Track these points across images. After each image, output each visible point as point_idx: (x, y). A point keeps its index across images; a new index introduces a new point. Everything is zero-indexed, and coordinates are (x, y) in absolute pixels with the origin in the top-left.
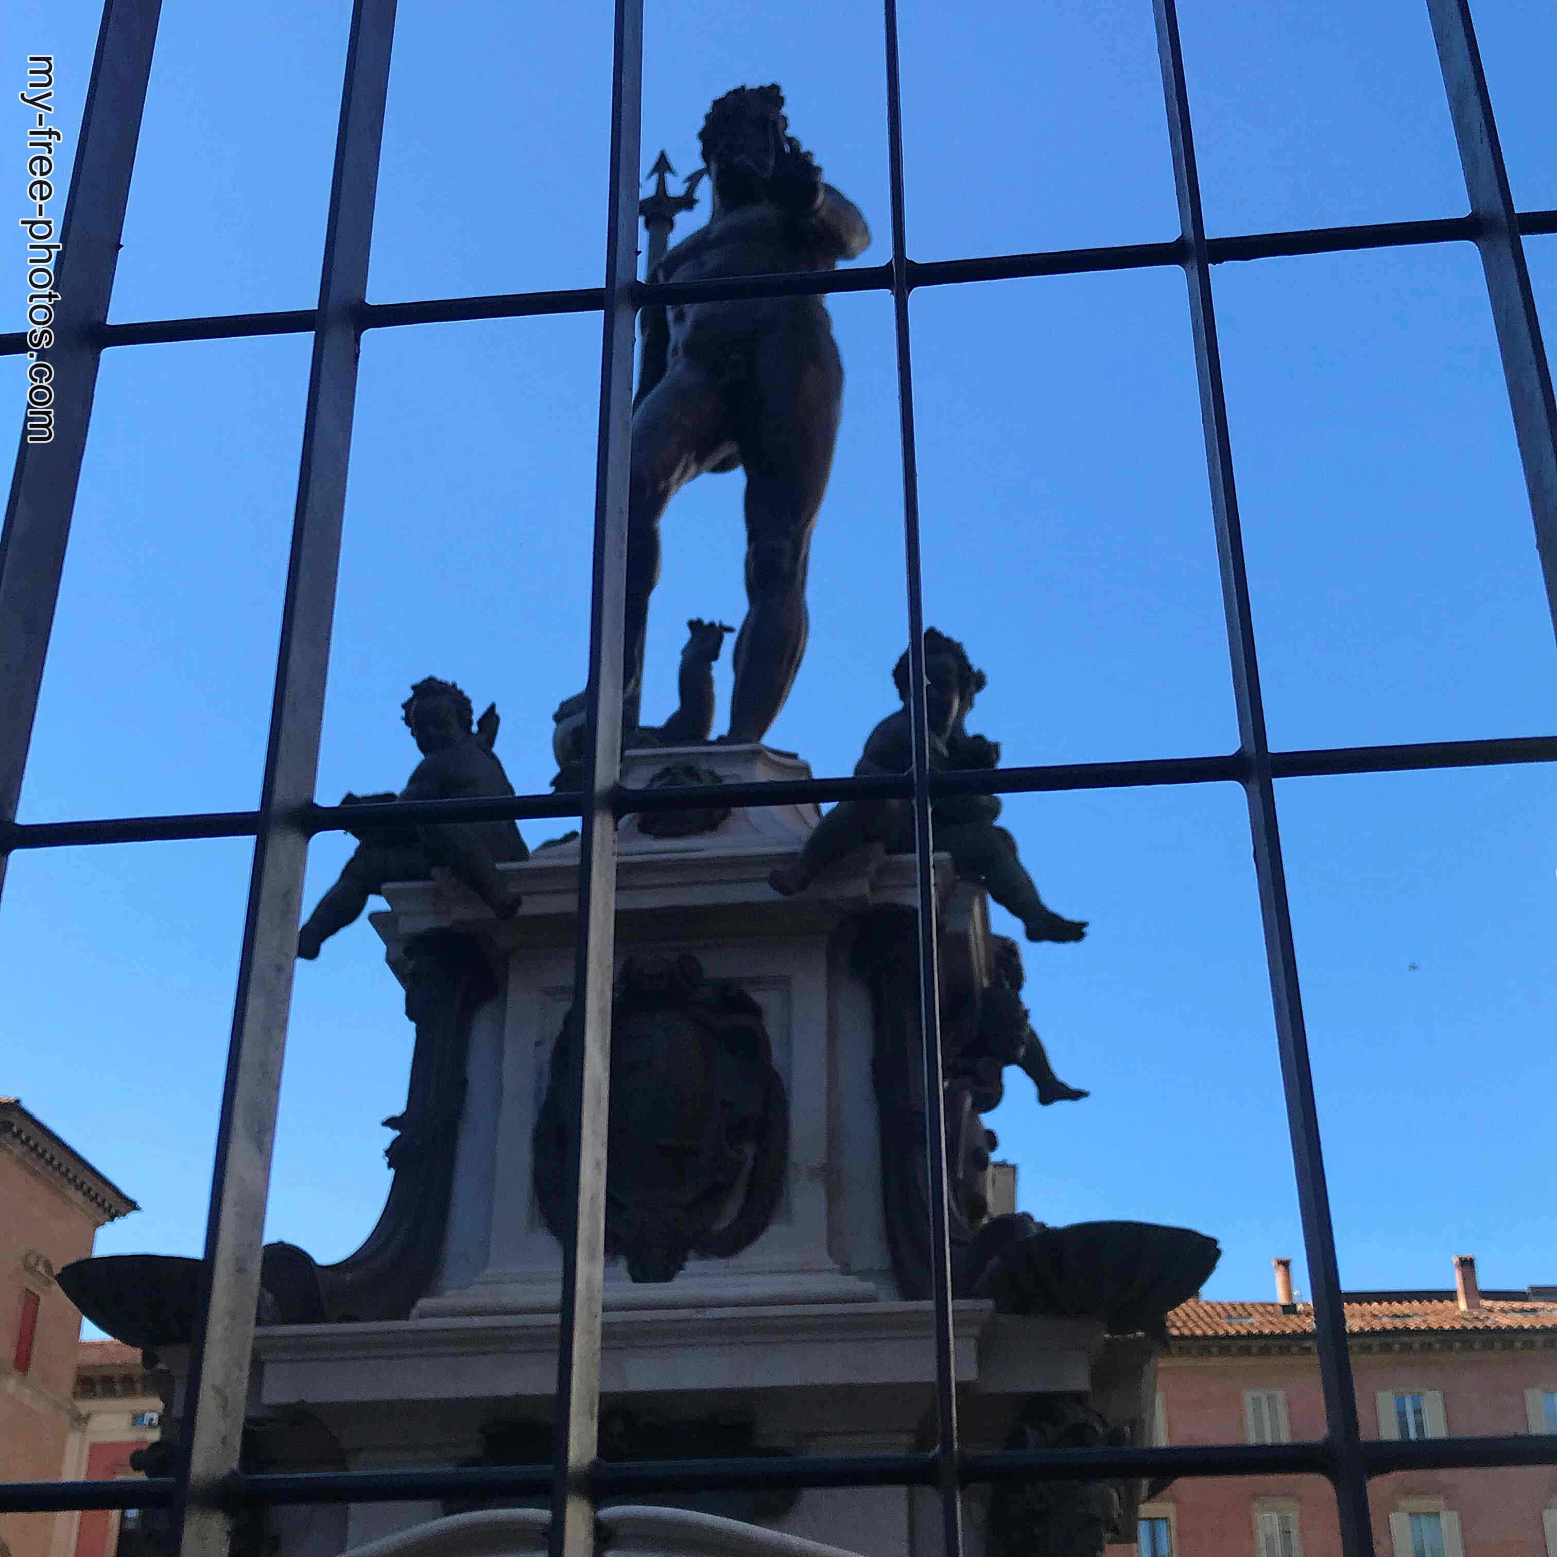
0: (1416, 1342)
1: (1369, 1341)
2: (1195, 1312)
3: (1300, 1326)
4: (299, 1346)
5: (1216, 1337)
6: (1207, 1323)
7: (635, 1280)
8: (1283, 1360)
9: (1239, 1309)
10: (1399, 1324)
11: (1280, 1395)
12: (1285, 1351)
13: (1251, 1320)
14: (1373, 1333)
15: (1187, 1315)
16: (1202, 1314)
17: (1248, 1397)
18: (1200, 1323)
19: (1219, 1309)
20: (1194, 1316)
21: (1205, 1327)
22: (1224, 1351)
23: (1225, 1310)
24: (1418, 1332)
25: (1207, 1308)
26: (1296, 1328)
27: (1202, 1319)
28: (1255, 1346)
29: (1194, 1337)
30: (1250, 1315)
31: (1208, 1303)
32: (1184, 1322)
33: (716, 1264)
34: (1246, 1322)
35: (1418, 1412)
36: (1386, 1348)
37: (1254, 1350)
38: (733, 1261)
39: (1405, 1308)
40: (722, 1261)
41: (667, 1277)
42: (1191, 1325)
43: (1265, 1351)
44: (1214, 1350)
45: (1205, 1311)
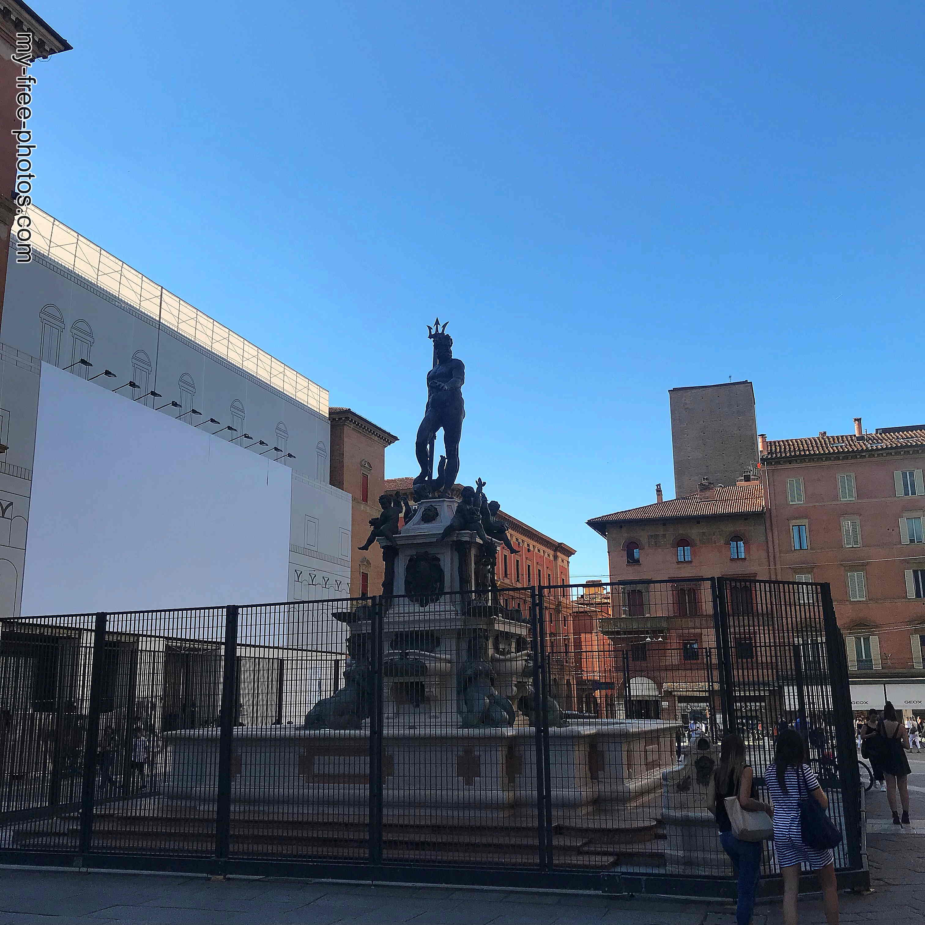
2: (821, 442)
5: (825, 453)
6: (823, 447)
8: (853, 461)
11: (853, 475)
12: (854, 457)
13: (843, 444)
16: (824, 443)
17: (838, 476)
18: (821, 447)
19: (831, 440)
20: (819, 444)
21: (822, 449)
22: (828, 459)
24: (912, 446)
25: (827, 439)
27: (822, 445)
29: (814, 454)
30: (843, 442)
31: (828, 437)
34: (840, 446)
35: (912, 478)
37: (841, 458)
41: (426, 606)
42: (816, 448)
43: (846, 458)
44: (824, 459)
45: (825, 441)
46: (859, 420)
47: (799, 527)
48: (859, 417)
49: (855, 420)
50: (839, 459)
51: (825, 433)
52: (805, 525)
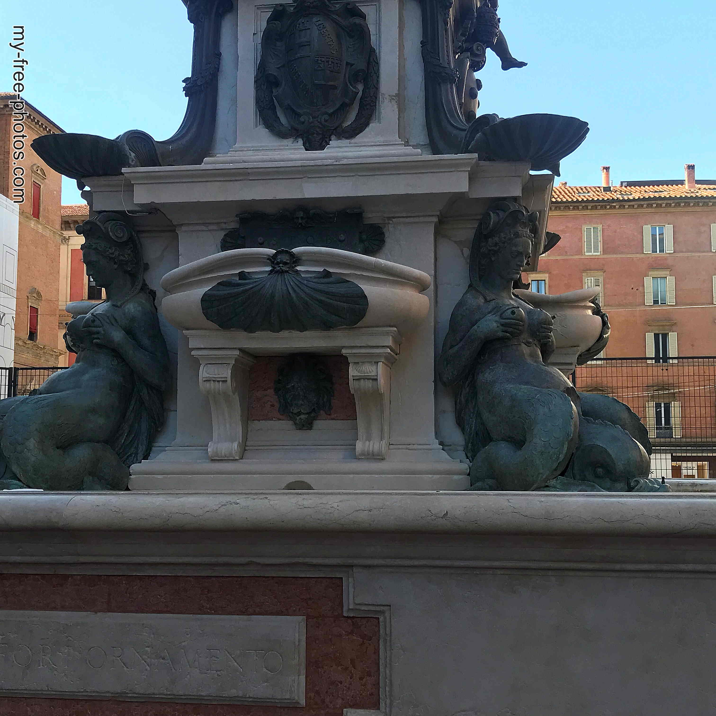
0: (664, 203)
1: (642, 203)
2: (564, 191)
3: (611, 197)
4: (149, 177)
5: (572, 202)
6: (568, 196)
7: (307, 150)
8: (602, 212)
9: (584, 190)
10: (657, 195)
11: (600, 227)
12: (604, 207)
13: (589, 194)
14: (644, 199)
15: (560, 192)
16: (567, 192)
17: (585, 228)
18: (566, 196)
19: (575, 190)
20: (563, 193)
21: (568, 198)
22: (576, 208)
23: (577, 190)
24: (665, 198)
25: (569, 189)
26: (610, 197)
27: (566, 194)
28: (590, 206)
29: (562, 202)
30: (589, 192)
31: (570, 187)
32: (558, 196)
33: (345, 142)
34: (586, 195)
35: (661, 234)
36: (650, 206)
37: (589, 207)
38: (353, 141)
39: (660, 188)
40: (348, 141)
41: (322, 148)
42: (561, 197)
43: (594, 208)
44: (572, 207)
45: (568, 190)
46: (607, 169)
47: (538, 283)
48: (607, 166)
49: (604, 168)
50: (587, 209)
51: (566, 183)
52: (545, 280)
